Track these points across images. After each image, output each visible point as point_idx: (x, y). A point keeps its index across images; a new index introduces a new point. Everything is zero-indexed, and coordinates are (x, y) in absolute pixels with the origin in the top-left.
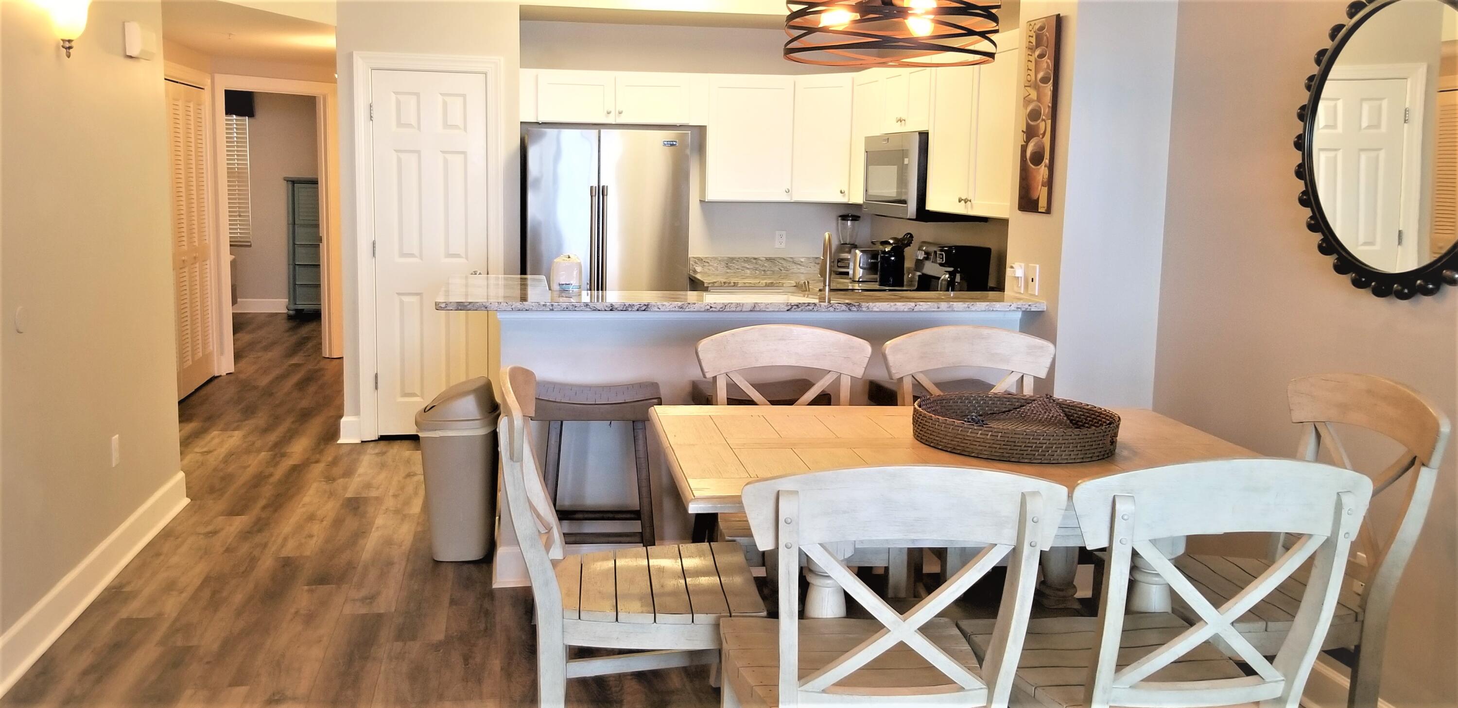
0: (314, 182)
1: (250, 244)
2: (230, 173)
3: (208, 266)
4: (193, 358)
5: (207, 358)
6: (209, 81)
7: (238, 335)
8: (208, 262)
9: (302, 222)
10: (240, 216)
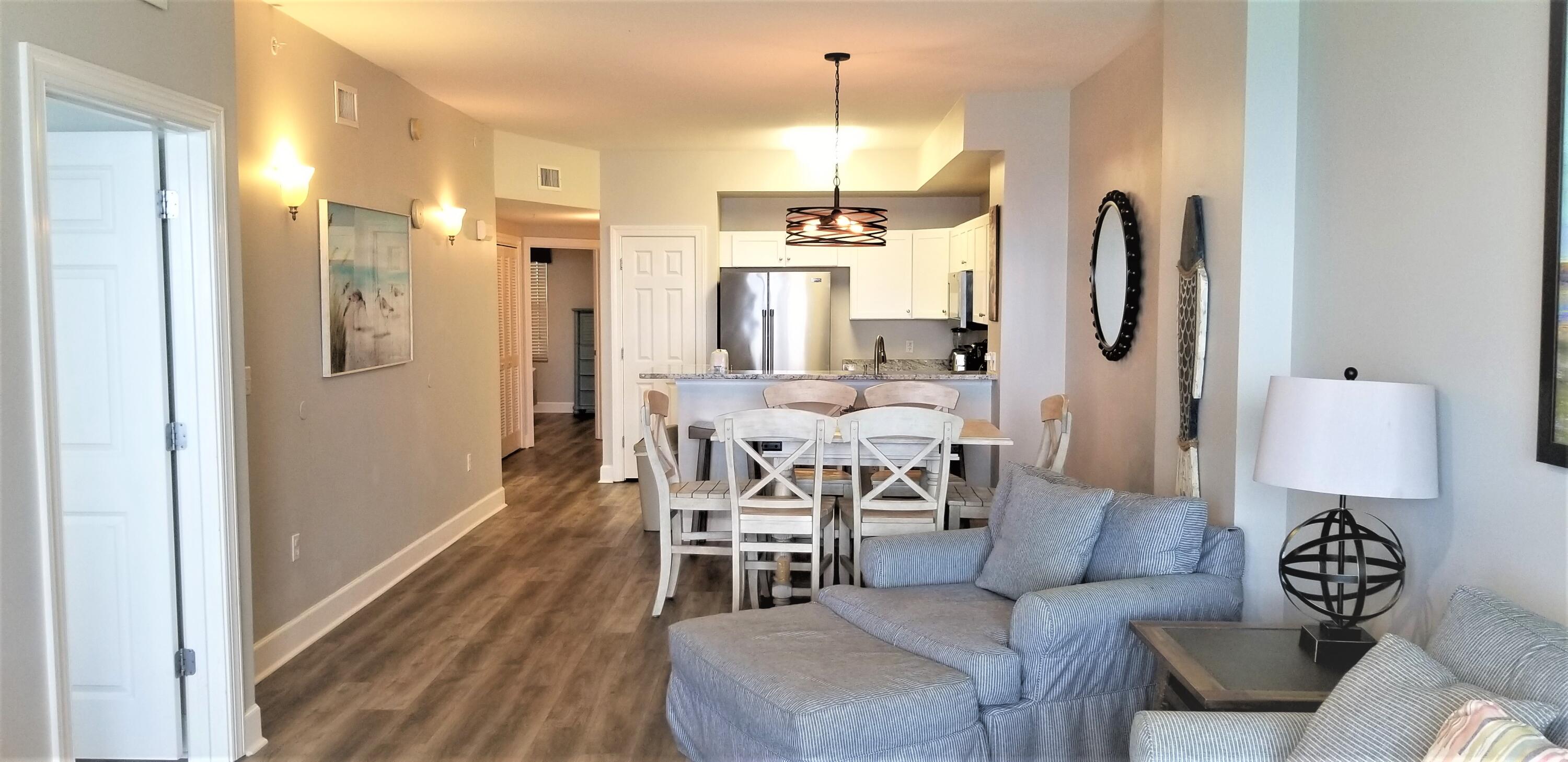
0: (591, 312)
1: (546, 360)
2: (533, 305)
3: (518, 371)
4: (507, 434)
5: (516, 434)
6: (520, 242)
7: (538, 426)
8: (517, 368)
9: (585, 343)
10: (540, 338)
